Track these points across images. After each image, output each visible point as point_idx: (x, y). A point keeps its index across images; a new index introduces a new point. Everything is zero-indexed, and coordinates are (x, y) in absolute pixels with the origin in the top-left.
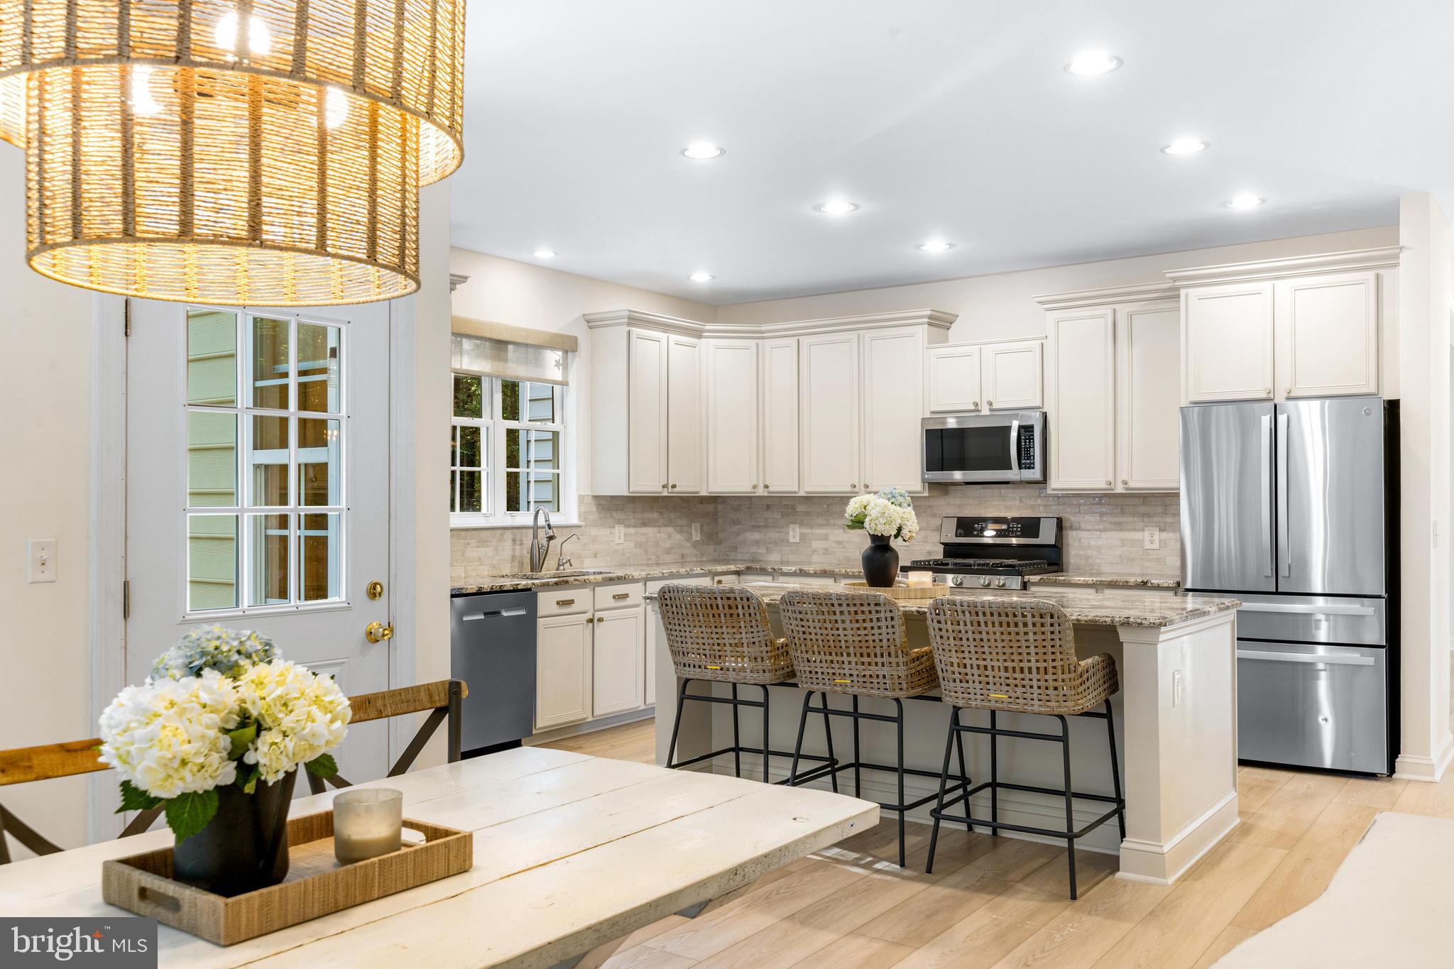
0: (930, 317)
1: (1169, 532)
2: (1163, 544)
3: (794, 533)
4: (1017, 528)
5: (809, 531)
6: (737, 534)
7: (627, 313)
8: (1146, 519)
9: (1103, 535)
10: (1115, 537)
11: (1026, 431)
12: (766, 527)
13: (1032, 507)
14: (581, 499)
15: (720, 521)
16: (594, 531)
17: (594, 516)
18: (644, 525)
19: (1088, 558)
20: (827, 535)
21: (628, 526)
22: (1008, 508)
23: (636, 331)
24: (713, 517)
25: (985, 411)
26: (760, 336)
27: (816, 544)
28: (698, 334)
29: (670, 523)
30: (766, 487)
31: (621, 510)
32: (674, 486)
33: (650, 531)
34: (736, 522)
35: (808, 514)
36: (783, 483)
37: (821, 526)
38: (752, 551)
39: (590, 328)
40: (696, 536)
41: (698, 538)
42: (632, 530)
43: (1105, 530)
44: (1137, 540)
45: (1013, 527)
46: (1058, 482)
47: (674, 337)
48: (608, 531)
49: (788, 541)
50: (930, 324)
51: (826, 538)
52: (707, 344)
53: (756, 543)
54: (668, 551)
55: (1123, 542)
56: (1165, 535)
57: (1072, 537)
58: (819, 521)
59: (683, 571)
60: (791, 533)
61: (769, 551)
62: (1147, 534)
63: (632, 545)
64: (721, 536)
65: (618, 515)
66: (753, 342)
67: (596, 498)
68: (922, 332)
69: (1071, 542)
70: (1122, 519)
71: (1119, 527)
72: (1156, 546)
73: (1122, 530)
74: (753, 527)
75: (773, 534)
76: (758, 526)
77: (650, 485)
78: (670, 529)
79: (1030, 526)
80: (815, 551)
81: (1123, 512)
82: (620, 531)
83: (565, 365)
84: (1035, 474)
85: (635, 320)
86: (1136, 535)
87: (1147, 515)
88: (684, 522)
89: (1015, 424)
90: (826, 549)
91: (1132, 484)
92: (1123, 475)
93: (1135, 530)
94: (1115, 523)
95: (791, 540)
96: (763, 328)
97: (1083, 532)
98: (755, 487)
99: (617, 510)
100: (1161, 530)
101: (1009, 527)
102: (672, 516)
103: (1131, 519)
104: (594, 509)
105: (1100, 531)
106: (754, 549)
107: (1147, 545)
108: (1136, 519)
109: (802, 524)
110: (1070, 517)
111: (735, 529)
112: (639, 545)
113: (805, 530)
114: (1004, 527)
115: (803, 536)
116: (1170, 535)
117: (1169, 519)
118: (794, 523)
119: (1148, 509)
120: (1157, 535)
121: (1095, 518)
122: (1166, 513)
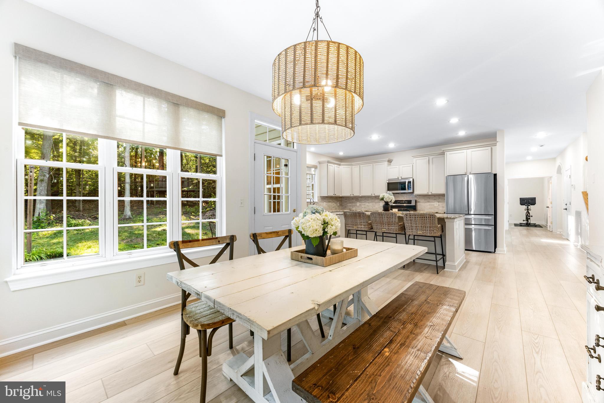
0: (388, 160)
2: (439, 205)
3: (358, 204)
4: (407, 202)
6: (346, 204)
7: (327, 161)
8: (435, 200)
9: (425, 203)
10: (428, 204)
11: (409, 182)
12: (352, 203)
13: (410, 198)
14: (318, 197)
15: (343, 202)
16: (320, 203)
17: (320, 200)
18: (329, 202)
19: (422, 208)
22: (404, 198)
23: (329, 164)
24: (341, 201)
25: (400, 179)
26: (352, 165)
27: (363, 206)
28: (340, 165)
29: (334, 202)
30: (353, 195)
32: (335, 194)
33: (330, 203)
35: (361, 200)
36: (356, 194)
37: (364, 202)
39: (320, 164)
40: (338, 205)
42: (327, 203)
43: (426, 202)
44: (433, 204)
46: (416, 192)
47: (336, 166)
48: (323, 203)
49: (357, 205)
50: (388, 162)
51: (365, 205)
52: (341, 167)
53: (350, 206)
54: (333, 207)
55: (430, 205)
56: (439, 203)
57: (418, 204)
59: (338, 211)
60: (357, 204)
61: (353, 207)
62: (435, 203)
63: (327, 206)
64: (343, 204)
65: (325, 200)
66: (350, 167)
67: (321, 197)
68: (386, 163)
69: (418, 205)
70: (429, 200)
71: (429, 202)
72: (437, 205)
75: (353, 204)
76: (351, 203)
77: (331, 194)
78: (334, 203)
79: (409, 202)
80: (362, 207)
81: (430, 199)
82: (325, 203)
83: (315, 171)
84: (411, 191)
85: (329, 162)
88: (336, 202)
89: (407, 181)
90: (365, 207)
91: (433, 193)
92: (431, 191)
93: (432, 202)
94: (428, 201)
95: (358, 205)
96: (353, 164)
97: (421, 203)
98: (351, 195)
102: (334, 200)
104: (320, 199)
106: (350, 207)
107: (435, 205)
108: (433, 200)
109: (360, 202)
110: (418, 200)
111: (346, 203)
112: (328, 206)
113: (360, 203)
114: (404, 202)
115: (360, 205)
116: (440, 203)
117: (440, 200)
118: (358, 202)
119: (435, 198)
120: (437, 203)
121: (424, 200)
122: (439, 199)
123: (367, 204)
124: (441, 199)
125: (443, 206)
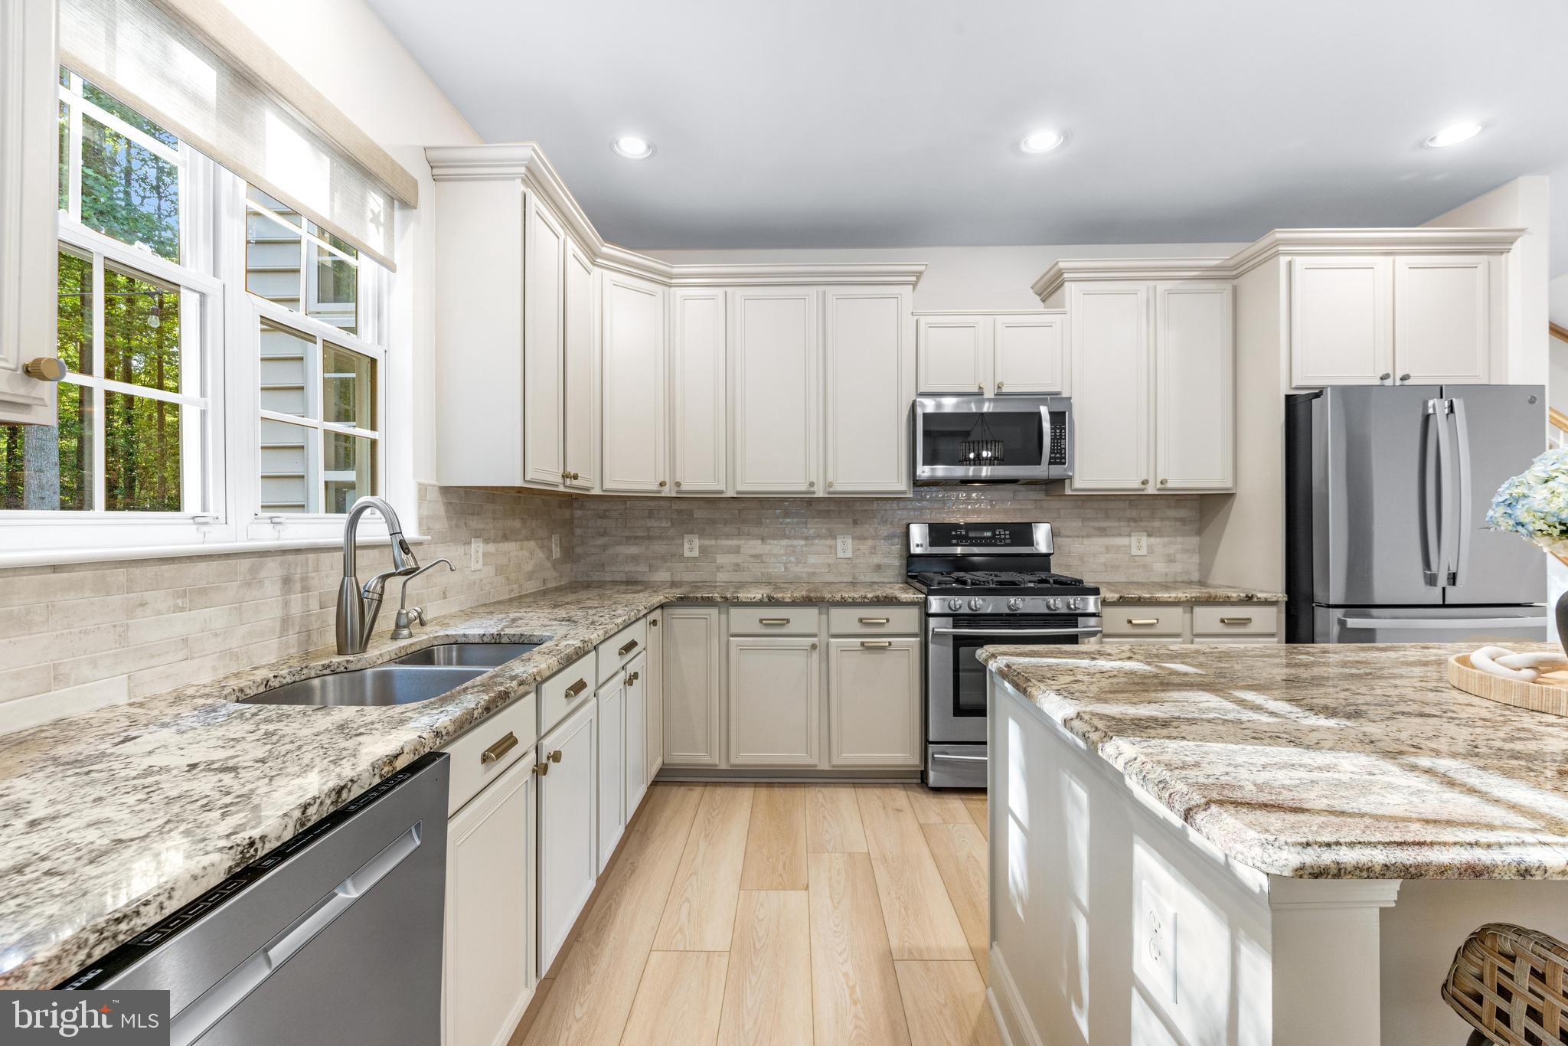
1: (1156, 536)
2: (1151, 550)
3: (691, 547)
4: (1005, 534)
5: (713, 542)
6: (605, 547)
8: (1132, 524)
9: (1086, 541)
10: (1098, 543)
11: (1056, 418)
12: (649, 538)
13: (1006, 511)
14: (422, 491)
15: (578, 532)
16: (441, 552)
17: (441, 525)
18: (505, 538)
20: (739, 547)
21: (487, 541)
26: (667, 281)
27: (721, 559)
28: (593, 257)
30: (678, 484)
31: (478, 514)
32: (575, 477)
33: (511, 547)
34: (604, 533)
35: (712, 522)
37: (728, 536)
38: (627, 569)
40: (556, 553)
41: (558, 555)
42: (491, 548)
43: (1088, 536)
44: (1125, 546)
45: (1000, 535)
46: (1081, 481)
48: (461, 549)
49: (682, 556)
51: (737, 550)
52: (605, 277)
53: (634, 559)
55: (1108, 549)
56: (1152, 540)
58: (727, 529)
60: (686, 546)
61: (652, 568)
62: (1134, 539)
63: (491, 573)
64: (579, 550)
65: (475, 523)
66: (658, 288)
67: (443, 490)
70: (1106, 524)
71: (1103, 532)
72: (1144, 552)
73: (1106, 535)
74: (628, 538)
75: (659, 548)
76: (636, 538)
77: (550, 472)
78: (532, 544)
80: (720, 568)
81: (1107, 517)
82: (478, 548)
84: (1067, 470)
86: (1122, 541)
87: (1135, 520)
88: (547, 533)
90: (738, 565)
91: (1169, 484)
92: (1162, 474)
93: (1120, 535)
94: (1099, 529)
95: (687, 554)
97: (1064, 539)
98: (660, 484)
99: (473, 514)
100: (1149, 535)
101: (994, 534)
102: (536, 524)
103: (1117, 524)
104: (441, 510)
105: (1083, 537)
106: (629, 568)
107: (1134, 552)
108: (1122, 524)
109: (702, 534)
111: (600, 541)
112: (500, 570)
113: (707, 542)
114: (988, 534)
115: (703, 550)
116: (1158, 540)
117: (1157, 524)
118: (692, 532)
119: (1134, 513)
120: (1145, 540)
121: (1077, 524)
122: (1152, 518)
123: (752, 546)
124: (1162, 519)
125: (1168, 555)
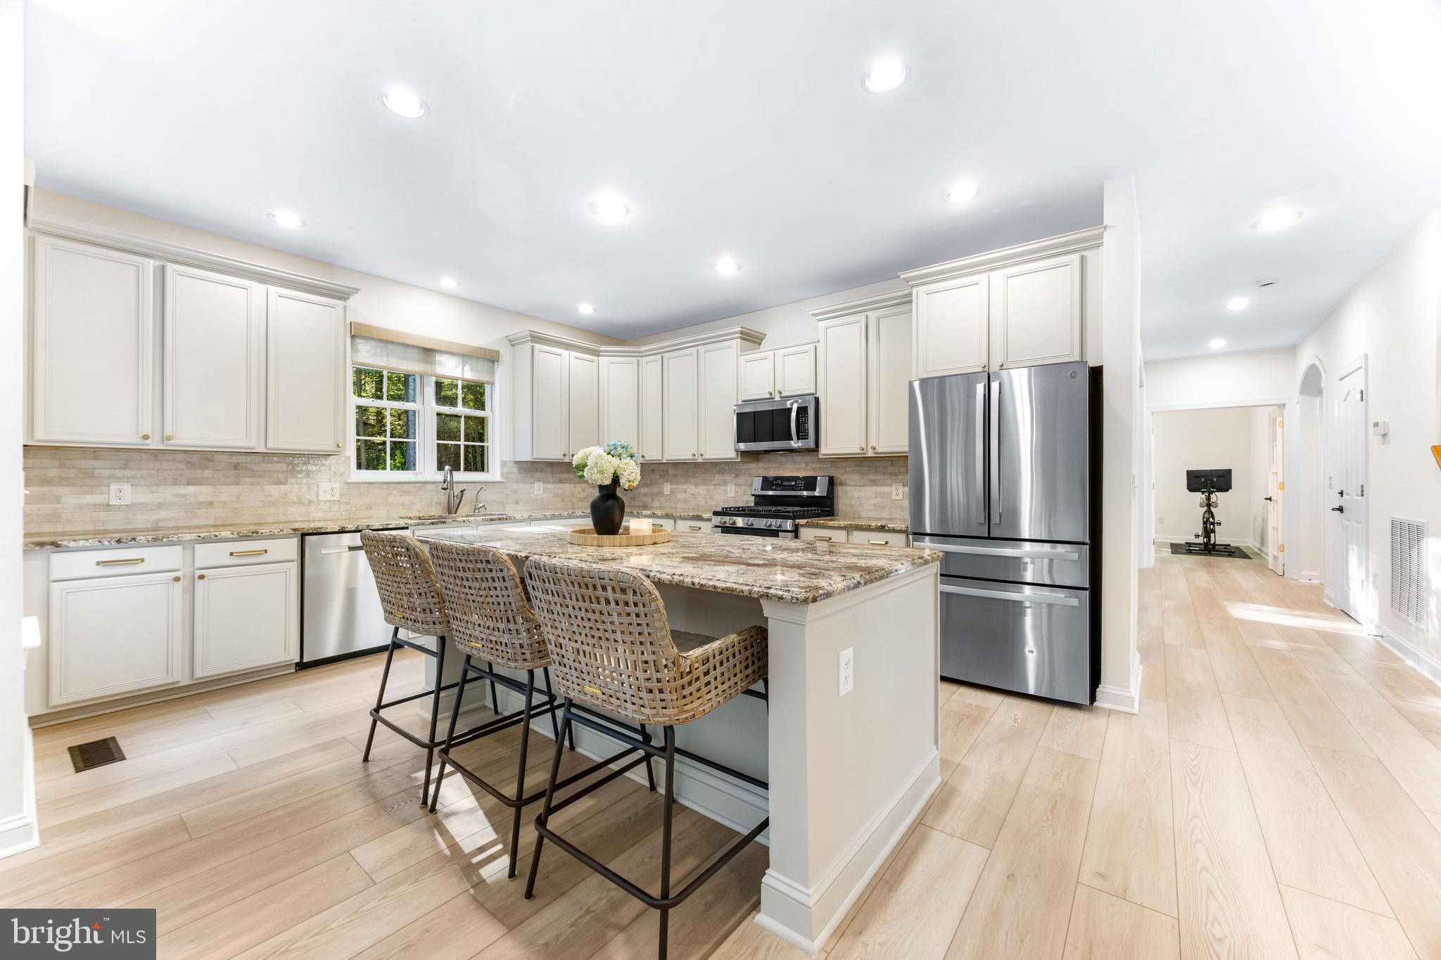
0: (741, 333)
3: (667, 488)
4: (801, 484)
5: (676, 487)
7: (531, 333)
8: (893, 477)
9: (864, 489)
10: (870, 491)
11: (802, 411)
12: (651, 484)
17: (516, 476)
19: (852, 506)
20: (686, 489)
22: (799, 470)
23: (537, 346)
25: (777, 398)
26: (638, 354)
27: (680, 496)
28: (597, 353)
30: (644, 457)
31: (540, 472)
33: (566, 486)
35: (675, 476)
36: (653, 454)
37: (682, 483)
39: (510, 345)
43: (865, 485)
44: (887, 493)
45: (799, 484)
46: (827, 448)
47: (574, 354)
48: (528, 486)
50: (742, 339)
51: (685, 491)
52: (604, 360)
53: (646, 495)
55: (877, 495)
57: (840, 491)
58: (683, 480)
60: (665, 489)
61: (652, 499)
62: (894, 488)
63: (550, 495)
65: (537, 475)
66: (635, 360)
68: (736, 344)
69: (840, 494)
70: (875, 478)
71: (874, 483)
72: (901, 497)
73: (875, 485)
74: (644, 484)
75: (655, 489)
76: (646, 484)
77: (552, 454)
79: (810, 483)
80: (679, 501)
81: (876, 472)
82: (539, 486)
83: (491, 372)
84: (810, 443)
85: (535, 338)
86: (886, 489)
87: (894, 474)
89: (795, 406)
90: (684, 498)
91: (879, 450)
92: (872, 443)
93: (885, 485)
94: (870, 480)
95: (665, 493)
97: (848, 487)
99: (536, 472)
100: (905, 485)
101: (796, 484)
103: (882, 477)
104: (515, 470)
105: (861, 486)
106: (644, 499)
107: (894, 497)
108: (886, 477)
109: (671, 483)
110: (836, 474)
113: (673, 486)
114: (792, 483)
118: (667, 482)
119: (894, 470)
120: (901, 489)
121: (857, 477)
123: (691, 489)
